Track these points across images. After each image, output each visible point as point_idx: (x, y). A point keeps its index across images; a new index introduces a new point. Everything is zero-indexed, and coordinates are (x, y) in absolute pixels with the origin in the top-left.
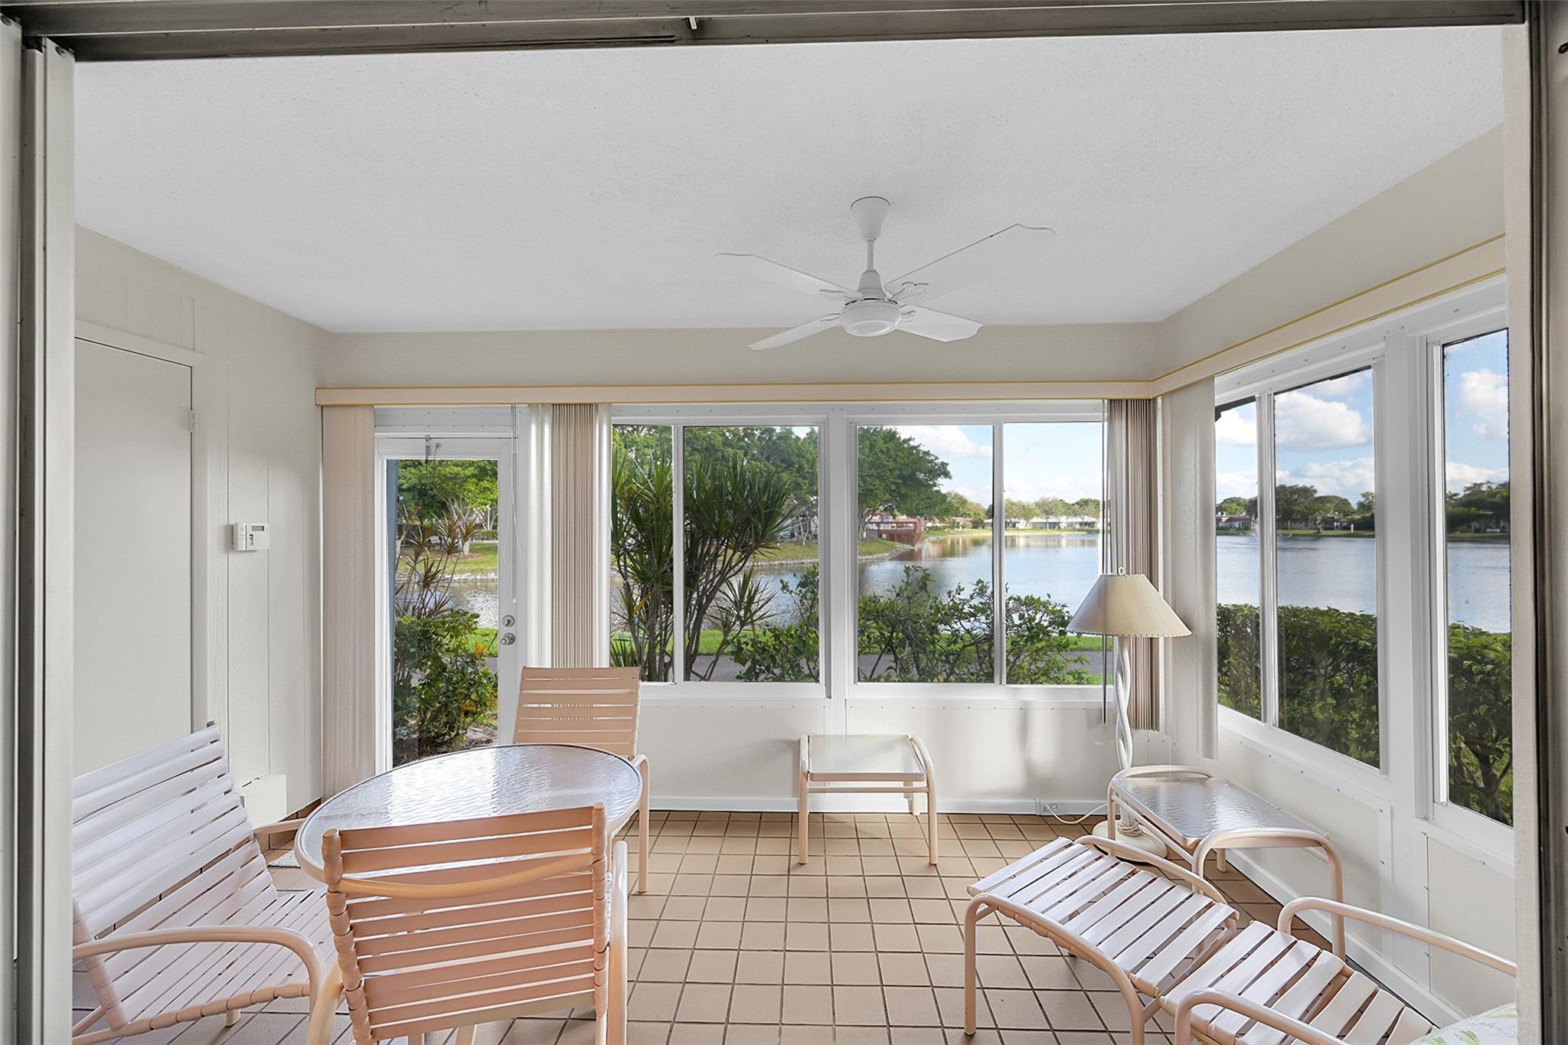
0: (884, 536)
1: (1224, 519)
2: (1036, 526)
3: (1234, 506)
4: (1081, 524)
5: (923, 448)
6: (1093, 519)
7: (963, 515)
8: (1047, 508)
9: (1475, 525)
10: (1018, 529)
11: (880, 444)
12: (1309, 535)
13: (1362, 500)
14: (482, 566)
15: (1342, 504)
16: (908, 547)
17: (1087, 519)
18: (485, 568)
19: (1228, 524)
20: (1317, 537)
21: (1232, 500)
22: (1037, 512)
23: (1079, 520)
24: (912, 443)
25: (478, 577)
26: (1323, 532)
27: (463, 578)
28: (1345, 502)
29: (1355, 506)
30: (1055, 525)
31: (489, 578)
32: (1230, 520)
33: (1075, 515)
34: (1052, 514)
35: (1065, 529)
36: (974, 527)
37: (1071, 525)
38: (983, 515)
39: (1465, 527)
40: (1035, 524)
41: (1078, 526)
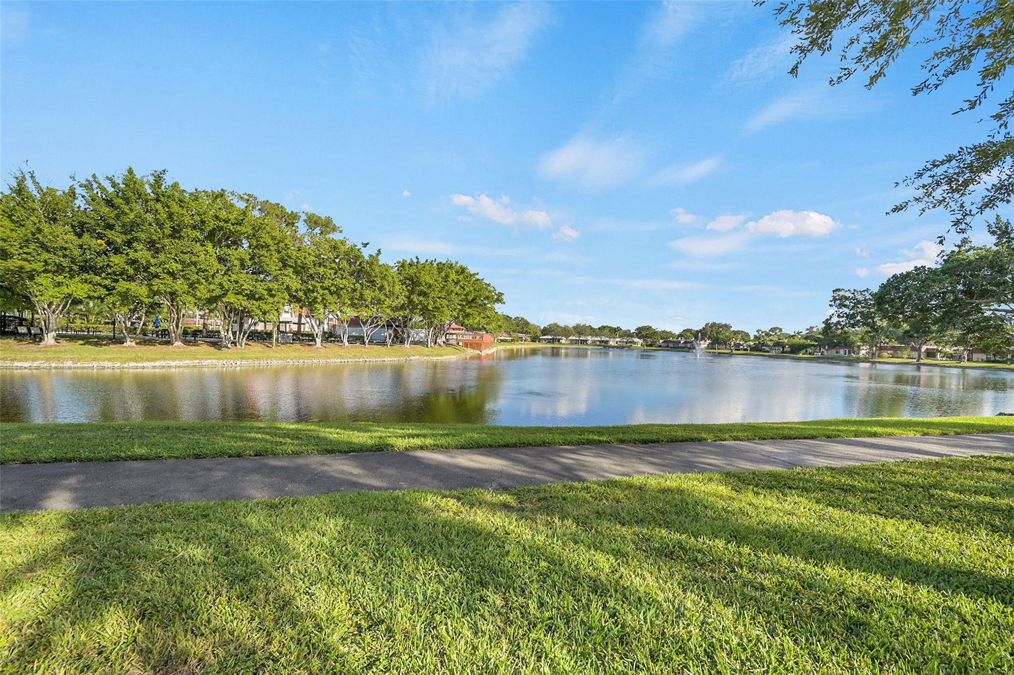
0: (461, 344)
1: (682, 342)
2: (573, 342)
3: (688, 334)
4: (600, 341)
5: (486, 281)
6: (607, 339)
7: (526, 333)
8: (580, 330)
9: (809, 350)
10: (561, 343)
11: (453, 276)
12: (727, 353)
13: (756, 334)
14: (61, 355)
15: (745, 336)
16: (477, 352)
17: (603, 339)
18: (63, 357)
19: (684, 345)
20: (731, 355)
21: (688, 330)
22: (573, 332)
23: (599, 339)
24: (478, 277)
25: (53, 365)
26: (734, 352)
27: (35, 365)
28: (747, 335)
29: (752, 338)
30: (584, 342)
31: (65, 365)
32: (685, 342)
33: (597, 336)
34: (582, 334)
35: (590, 345)
36: (532, 341)
37: (594, 342)
38: (539, 333)
39: (804, 351)
40: (572, 340)
41: (598, 343)
